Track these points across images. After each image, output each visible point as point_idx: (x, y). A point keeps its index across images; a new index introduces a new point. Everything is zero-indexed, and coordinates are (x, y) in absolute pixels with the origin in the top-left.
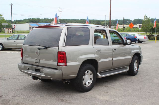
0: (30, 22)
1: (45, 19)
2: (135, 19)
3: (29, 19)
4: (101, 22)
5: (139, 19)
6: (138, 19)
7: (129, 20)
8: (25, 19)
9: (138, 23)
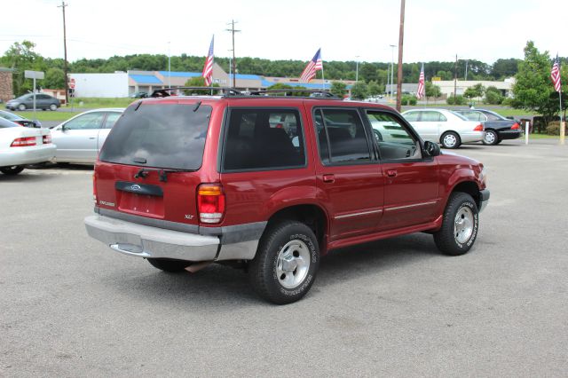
0: (132, 69)
1: (184, 57)
2: (500, 62)
3: (128, 58)
4: (380, 70)
5: (512, 59)
6: (509, 58)
7: (479, 64)
8: (116, 57)
9: (508, 75)
